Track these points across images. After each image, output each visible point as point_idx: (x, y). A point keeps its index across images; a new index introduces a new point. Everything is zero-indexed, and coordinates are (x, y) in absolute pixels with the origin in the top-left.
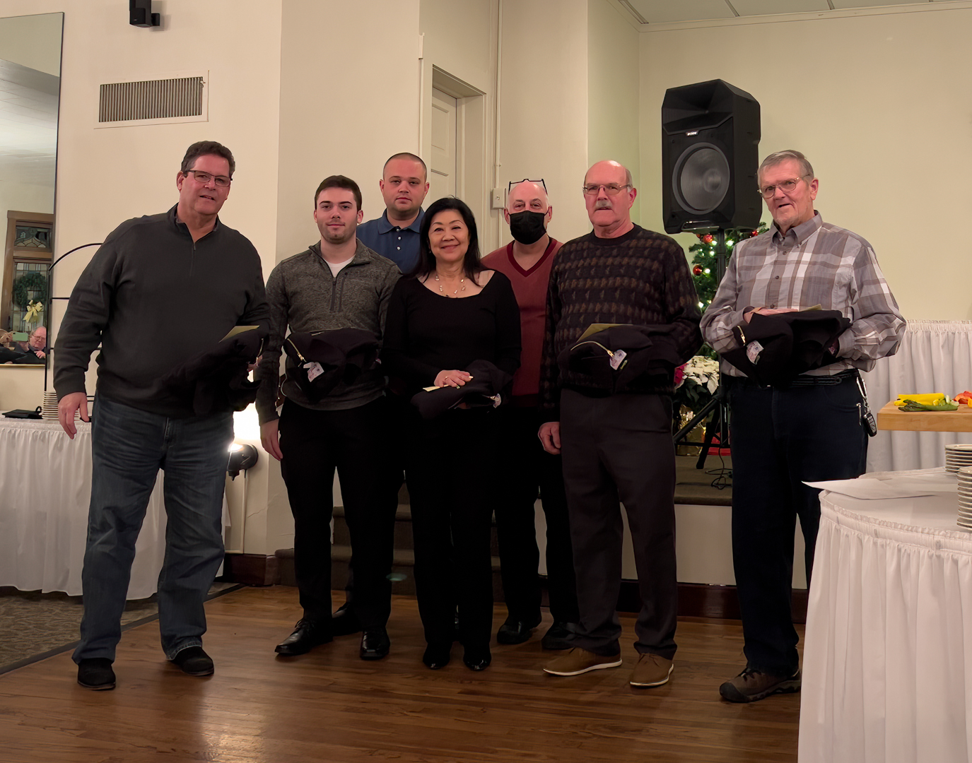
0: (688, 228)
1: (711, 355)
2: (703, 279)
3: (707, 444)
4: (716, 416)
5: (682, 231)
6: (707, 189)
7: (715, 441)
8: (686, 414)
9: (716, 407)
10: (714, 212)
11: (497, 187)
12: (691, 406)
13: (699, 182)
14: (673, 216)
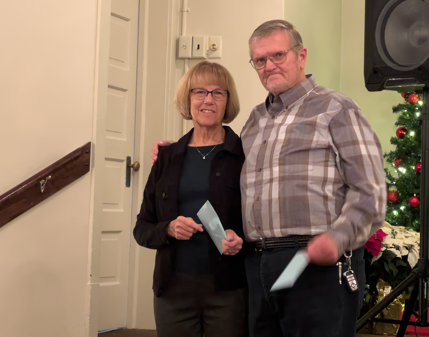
0: (391, 86)
1: (412, 226)
2: (406, 142)
3: (404, 323)
4: (415, 293)
5: (384, 89)
6: (414, 44)
7: (413, 318)
8: (384, 289)
9: (415, 282)
10: (420, 68)
11: (184, 34)
12: (389, 280)
13: (405, 36)
14: (375, 72)
